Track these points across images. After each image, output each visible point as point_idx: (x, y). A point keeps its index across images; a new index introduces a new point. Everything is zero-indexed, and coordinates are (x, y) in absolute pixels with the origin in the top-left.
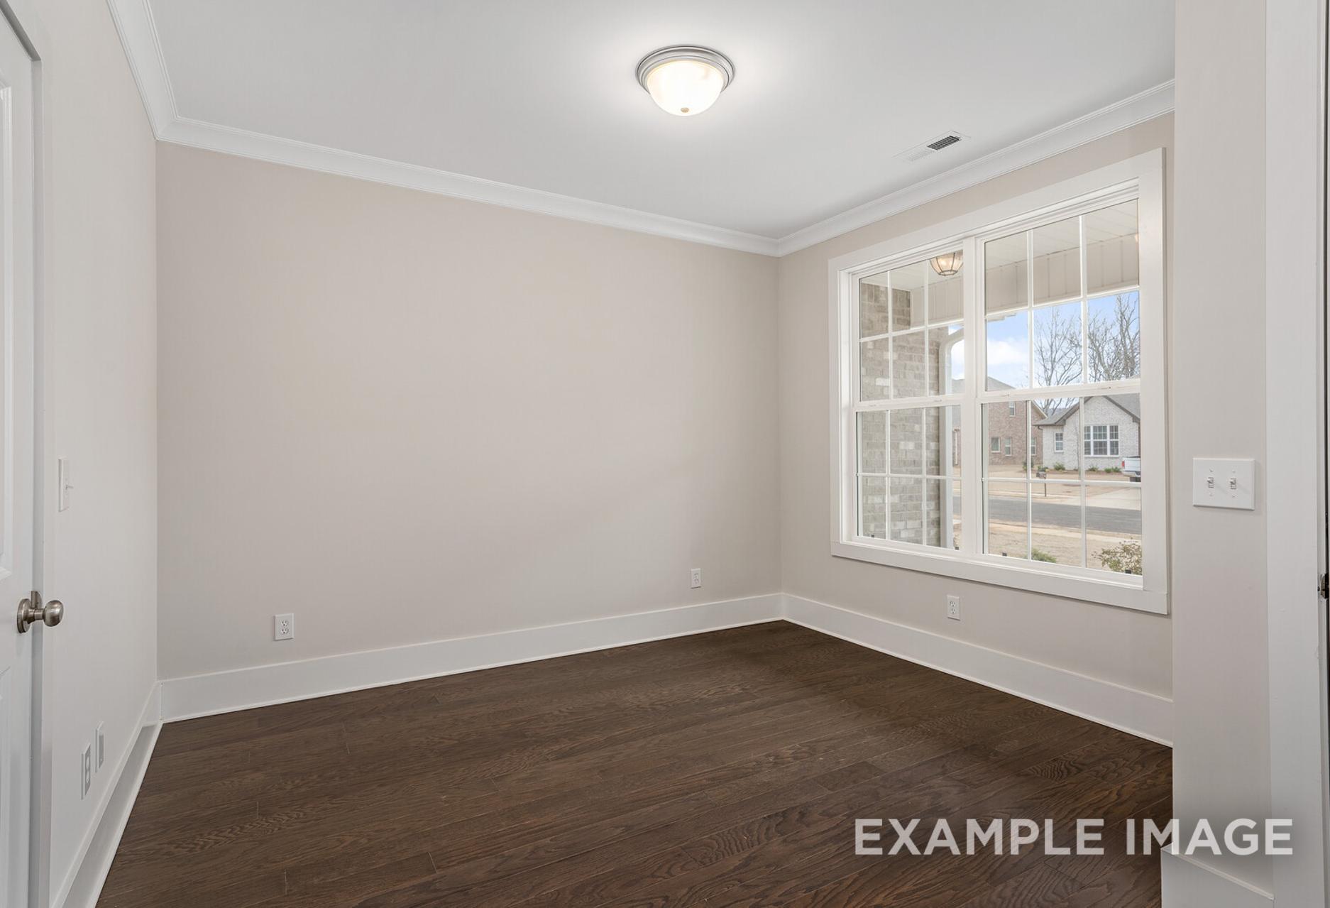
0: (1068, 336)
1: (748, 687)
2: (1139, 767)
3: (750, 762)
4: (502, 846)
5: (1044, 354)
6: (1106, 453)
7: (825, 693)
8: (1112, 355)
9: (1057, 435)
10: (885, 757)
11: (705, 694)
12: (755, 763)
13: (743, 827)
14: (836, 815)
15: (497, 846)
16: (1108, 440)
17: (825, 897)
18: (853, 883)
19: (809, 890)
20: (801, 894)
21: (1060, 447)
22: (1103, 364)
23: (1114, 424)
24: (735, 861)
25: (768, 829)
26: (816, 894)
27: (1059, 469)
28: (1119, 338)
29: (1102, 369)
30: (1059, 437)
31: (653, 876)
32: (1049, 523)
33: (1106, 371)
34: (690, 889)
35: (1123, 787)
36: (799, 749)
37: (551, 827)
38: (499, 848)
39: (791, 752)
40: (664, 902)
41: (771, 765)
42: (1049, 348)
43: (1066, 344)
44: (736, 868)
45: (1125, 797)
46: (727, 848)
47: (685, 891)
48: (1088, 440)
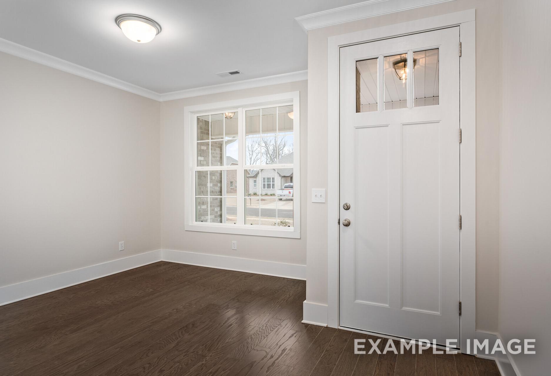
0: (258, 142)
1: (155, 288)
2: (293, 287)
3: (167, 313)
4: (60, 370)
5: (249, 148)
6: (270, 188)
7: (189, 285)
8: (272, 151)
9: (254, 181)
10: (217, 301)
11: (136, 294)
12: (168, 314)
13: (172, 334)
14: (206, 322)
15: (58, 371)
16: (271, 183)
17: (209, 346)
18: (217, 339)
19: (203, 345)
20: (201, 347)
21: (255, 185)
22: (269, 154)
23: (273, 177)
24: (173, 345)
25: (182, 332)
26: (206, 346)
27: (255, 194)
28: (275, 144)
29: (268, 155)
30: (255, 182)
31: (140, 359)
32: (253, 215)
33: (270, 157)
34: (158, 358)
35: (290, 293)
36: (185, 305)
37: (82, 357)
38: (59, 371)
39: (182, 307)
40: (149, 365)
41: (176, 312)
42: (251, 146)
43: (257, 145)
44: (174, 347)
45: (291, 296)
46: (168, 342)
47: (157, 359)
48: (264, 183)
